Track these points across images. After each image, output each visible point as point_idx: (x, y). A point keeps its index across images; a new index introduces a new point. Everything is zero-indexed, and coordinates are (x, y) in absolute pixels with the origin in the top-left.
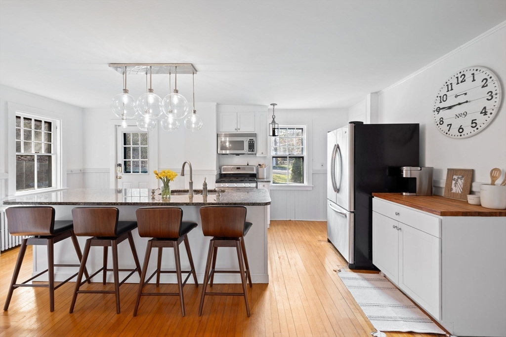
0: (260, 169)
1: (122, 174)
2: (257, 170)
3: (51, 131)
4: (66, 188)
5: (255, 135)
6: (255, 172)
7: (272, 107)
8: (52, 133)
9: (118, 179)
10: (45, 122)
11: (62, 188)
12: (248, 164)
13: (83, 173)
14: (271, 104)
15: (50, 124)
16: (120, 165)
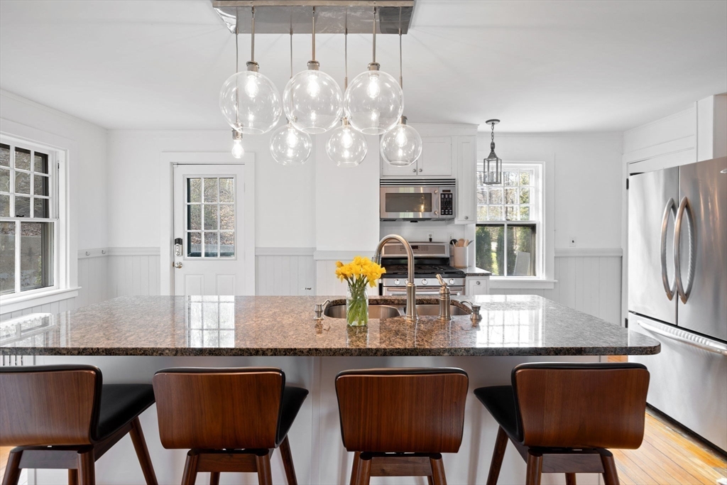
0: (458, 250)
1: (184, 260)
2: (451, 251)
3: (47, 172)
4: (76, 287)
5: (452, 182)
6: (446, 255)
7: (489, 126)
8: (50, 175)
9: (177, 270)
10: (36, 154)
11: (69, 288)
12: (431, 239)
13: (107, 256)
14: (487, 122)
15: (45, 157)
16: (179, 241)
